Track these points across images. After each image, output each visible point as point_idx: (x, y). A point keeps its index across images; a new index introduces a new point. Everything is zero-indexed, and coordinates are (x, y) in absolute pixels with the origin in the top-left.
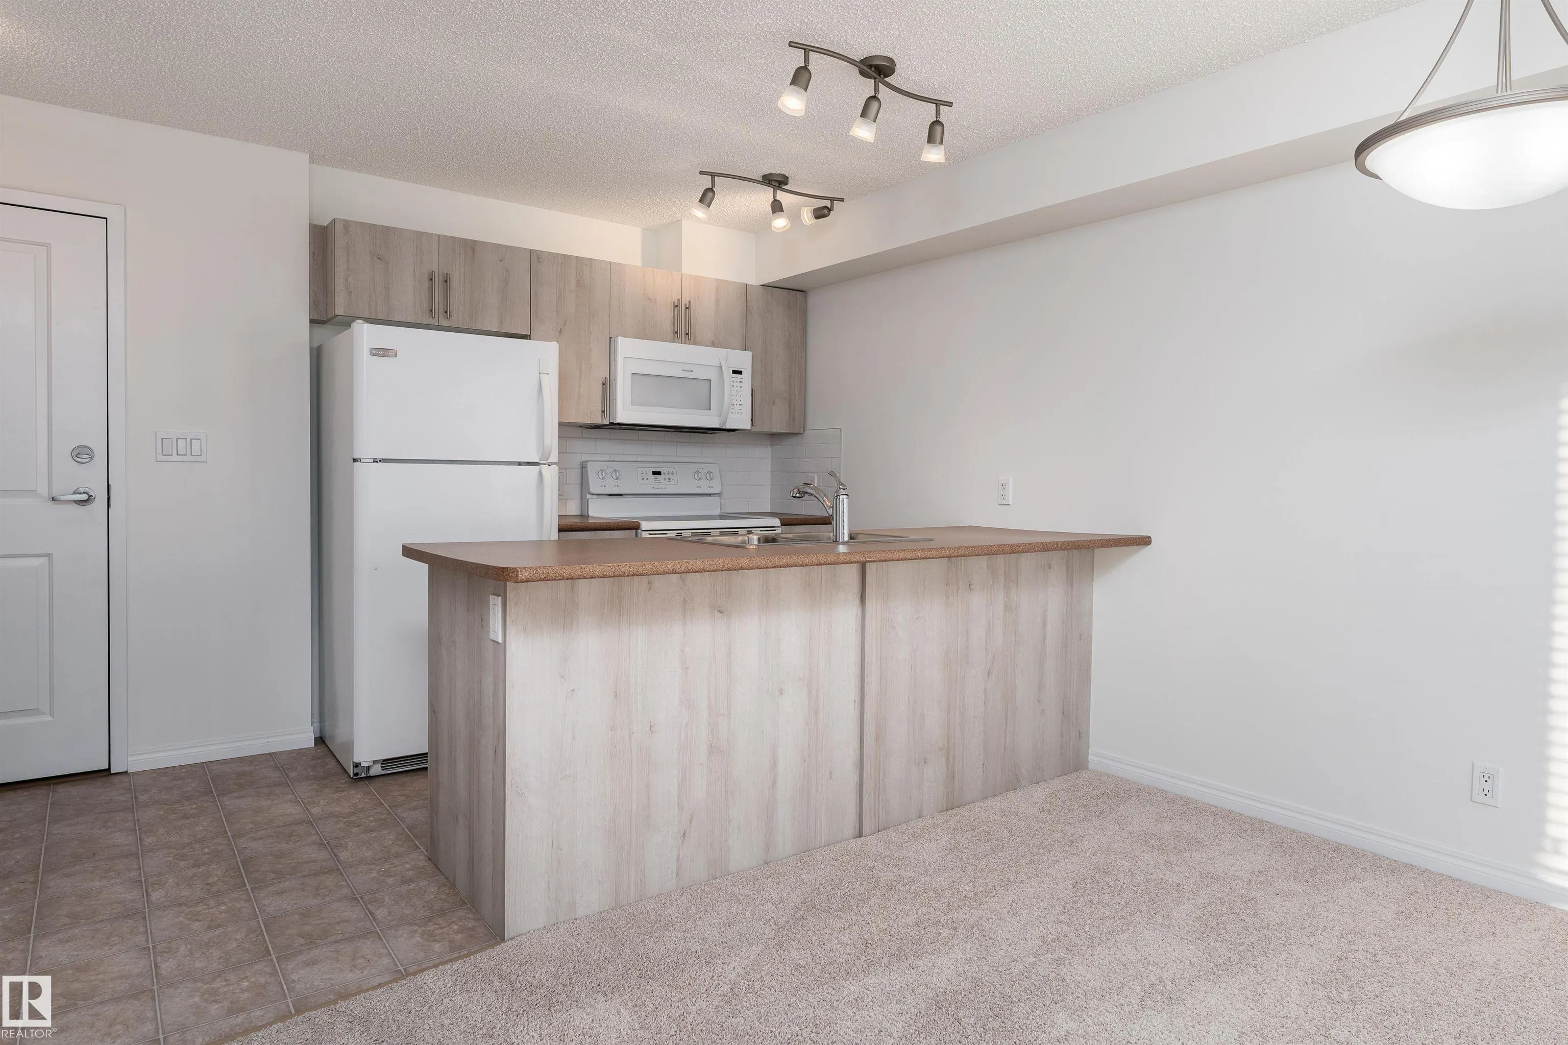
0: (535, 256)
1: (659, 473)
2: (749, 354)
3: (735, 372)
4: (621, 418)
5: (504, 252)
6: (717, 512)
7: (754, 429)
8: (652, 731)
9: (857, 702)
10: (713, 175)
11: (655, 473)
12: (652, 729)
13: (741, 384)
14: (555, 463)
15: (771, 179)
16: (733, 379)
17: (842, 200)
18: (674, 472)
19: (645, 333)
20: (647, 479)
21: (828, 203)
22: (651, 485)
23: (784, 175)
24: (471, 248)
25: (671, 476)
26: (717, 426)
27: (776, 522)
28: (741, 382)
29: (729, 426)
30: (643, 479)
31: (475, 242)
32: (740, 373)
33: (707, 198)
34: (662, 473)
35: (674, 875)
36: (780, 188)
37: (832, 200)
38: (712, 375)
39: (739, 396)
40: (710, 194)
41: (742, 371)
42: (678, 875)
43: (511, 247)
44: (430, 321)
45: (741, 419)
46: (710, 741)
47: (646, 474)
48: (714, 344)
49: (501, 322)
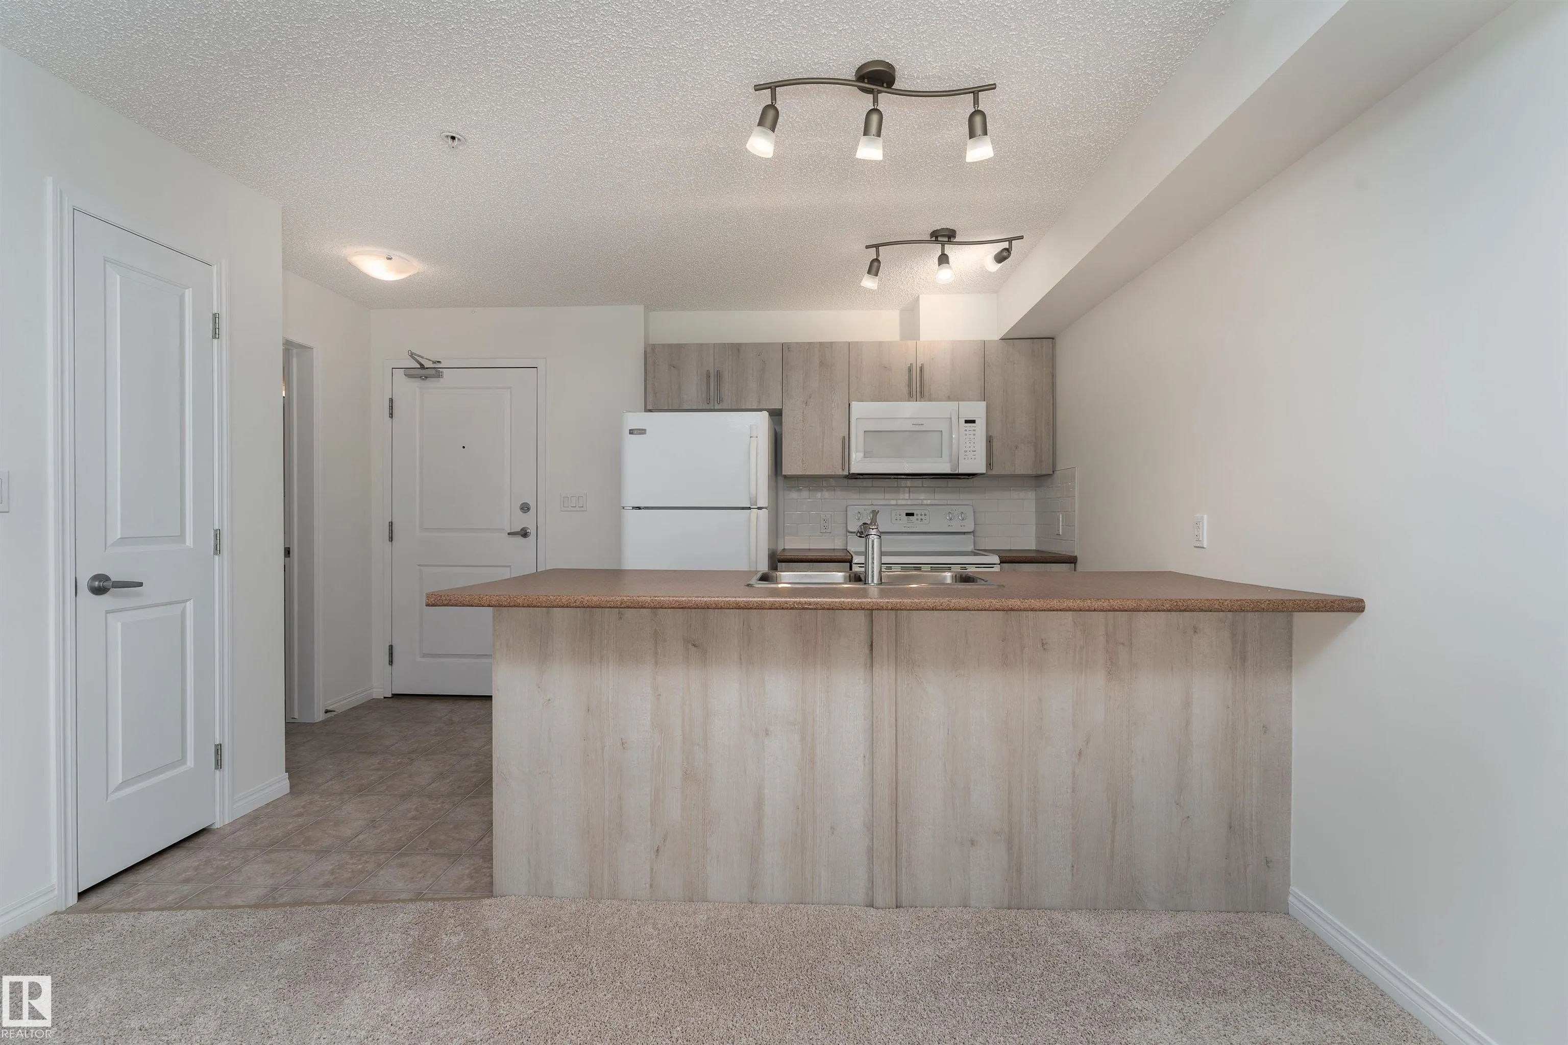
0: (785, 348)
1: (912, 514)
2: (984, 404)
3: (967, 422)
4: (855, 470)
5: (761, 348)
6: (970, 548)
7: (990, 473)
8: (624, 748)
9: (867, 757)
10: (877, 246)
11: (908, 514)
12: (624, 746)
13: (974, 432)
14: (766, 508)
15: (938, 234)
16: (966, 428)
17: (1021, 238)
18: (927, 514)
19: (882, 394)
20: (900, 520)
21: (1006, 245)
22: (904, 524)
23: (947, 228)
24: (737, 349)
25: (923, 517)
26: (949, 471)
27: (995, 559)
28: (974, 430)
29: (962, 470)
30: (896, 520)
31: (739, 345)
32: (973, 422)
33: (874, 268)
34: (915, 515)
35: (648, 886)
36: (950, 242)
37: (1010, 240)
38: (944, 427)
39: (972, 443)
40: (876, 264)
41: (975, 420)
42: (651, 886)
43: (763, 344)
44: (708, 407)
45: (975, 463)
46: (685, 768)
47: (900, 515)
48: (949, 399)
49: (759, 402)
